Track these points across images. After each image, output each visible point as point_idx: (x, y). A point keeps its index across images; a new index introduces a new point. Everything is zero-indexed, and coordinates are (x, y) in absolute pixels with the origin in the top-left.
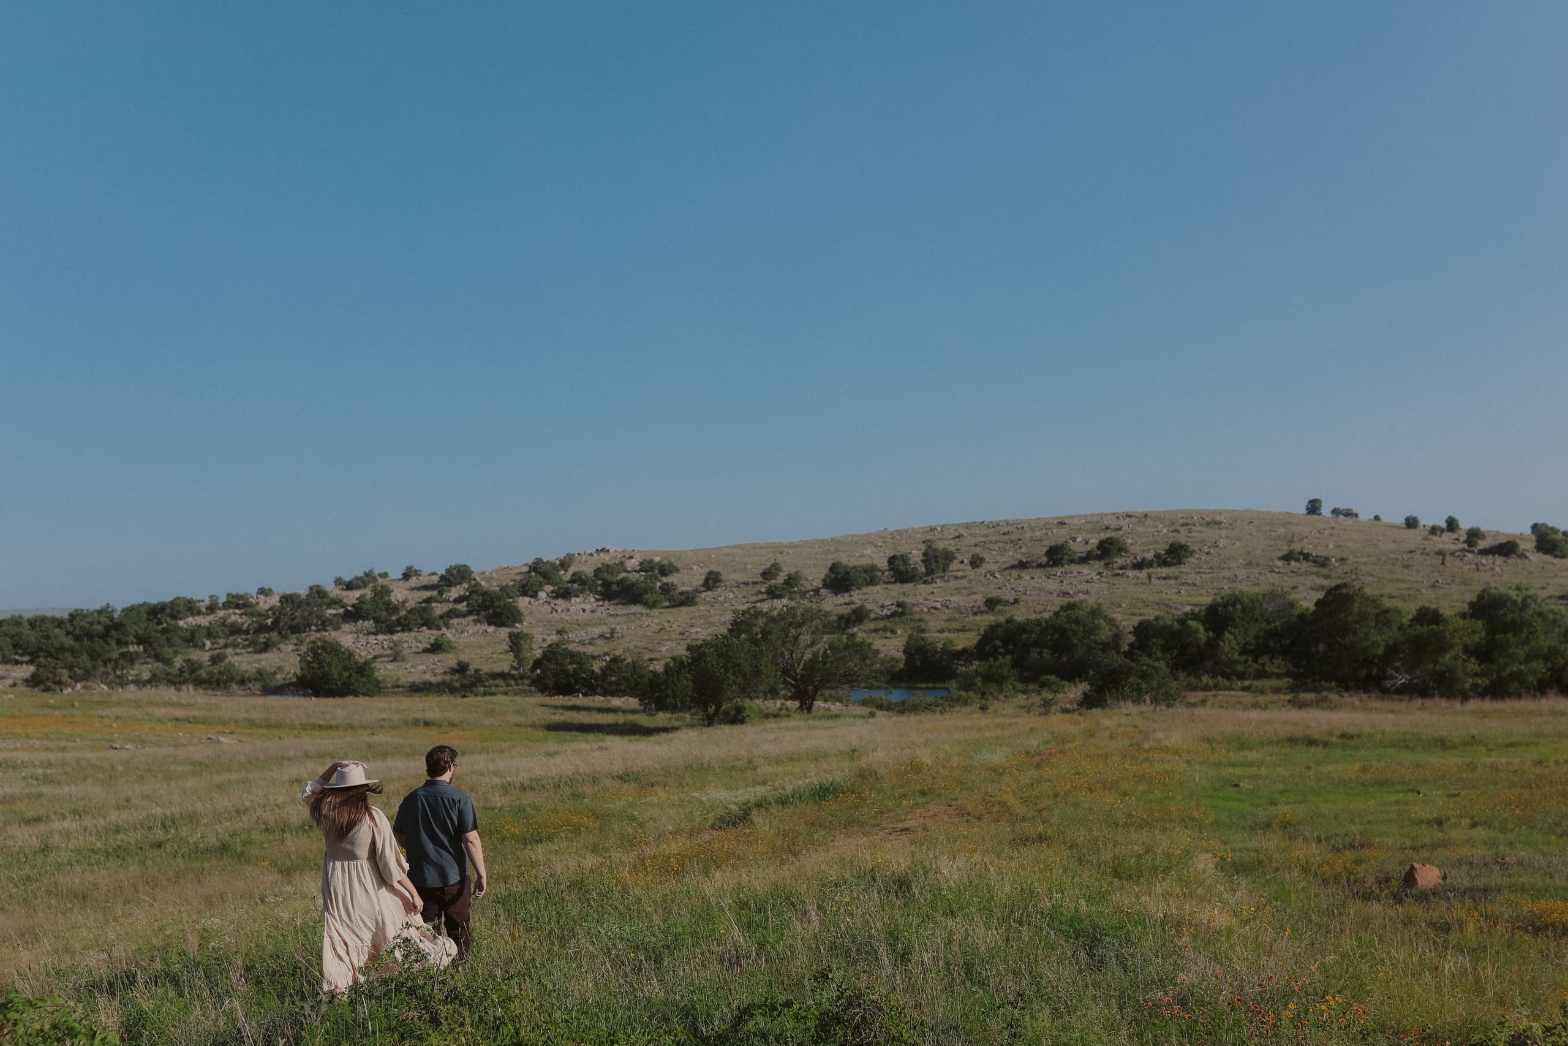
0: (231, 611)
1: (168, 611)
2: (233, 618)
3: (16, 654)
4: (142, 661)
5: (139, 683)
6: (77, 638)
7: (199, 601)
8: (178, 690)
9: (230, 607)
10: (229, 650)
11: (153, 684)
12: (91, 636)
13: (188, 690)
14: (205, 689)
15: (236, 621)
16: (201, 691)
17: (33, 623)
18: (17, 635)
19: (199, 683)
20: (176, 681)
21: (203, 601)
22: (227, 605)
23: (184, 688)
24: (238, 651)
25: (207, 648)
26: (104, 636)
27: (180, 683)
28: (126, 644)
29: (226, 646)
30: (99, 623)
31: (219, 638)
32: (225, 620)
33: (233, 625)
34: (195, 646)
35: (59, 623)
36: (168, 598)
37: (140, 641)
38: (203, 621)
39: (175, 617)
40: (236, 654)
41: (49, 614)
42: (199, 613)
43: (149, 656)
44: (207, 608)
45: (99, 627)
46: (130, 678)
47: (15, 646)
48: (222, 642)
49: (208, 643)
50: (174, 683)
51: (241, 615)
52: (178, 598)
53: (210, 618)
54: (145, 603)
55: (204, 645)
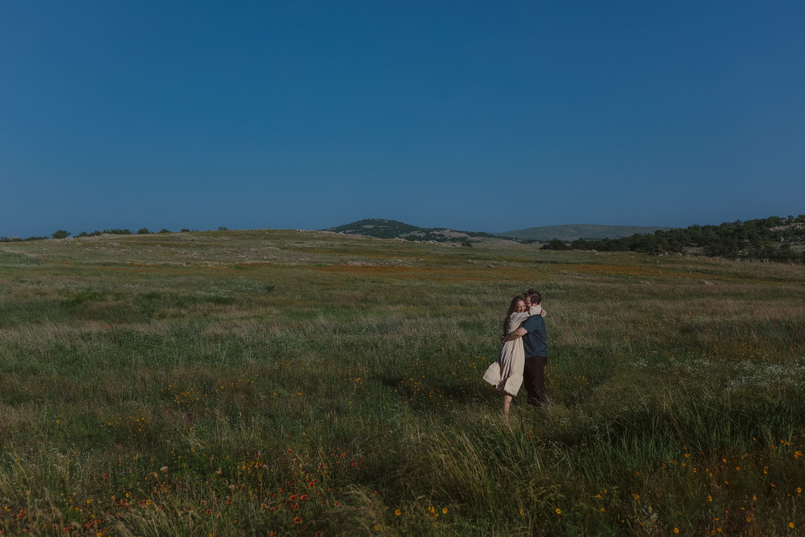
0: (798, 224)
1: (766, 223)
2: (798, 227)
3: (692, 242)
4: (749, 247)
5: (743, 257)
6: (721, 236)
7: (783, 219)
8: (762, 261)
9: (798, 222)
10: (793, 242)
11: (749, 257)
12: (726, 234)
13: (766, 262)
14: (775, 261)
15: (799, 228)
16: (773, 262)
17: (703, 228)
18: (694, 234)
19: (773, 258)
20: (760, 257)
21: (785, 219)
22: (797, 221)
23: (764, 260)
24: (797, 243)
25: (782, 241)
26: (733, 235)
27: (763, 258)
28: (743, 239)
29: (791, 241)
30: (732, 228)
31: (789, 236)
32: (794, 228)
33: (797, 230)
34: (777, 240)
35: (715, 228)
36: (767, 218)
37: (750, 237)
38: (782, 228)
39: (769, 227)
40: (796, 244)
41: (711, 225)
42: (782, 224)
43: (753, 245)
44: (786, 222)
45: (732, 231)
46: (739, 254)
47: (692, 239)
48: (790, 238)
49: (782, 238)
50: (760, 258)
51: (802, 225)
52: (772, 217)
53: (786, 227)
54: (756, 219)
55: (781, 240)
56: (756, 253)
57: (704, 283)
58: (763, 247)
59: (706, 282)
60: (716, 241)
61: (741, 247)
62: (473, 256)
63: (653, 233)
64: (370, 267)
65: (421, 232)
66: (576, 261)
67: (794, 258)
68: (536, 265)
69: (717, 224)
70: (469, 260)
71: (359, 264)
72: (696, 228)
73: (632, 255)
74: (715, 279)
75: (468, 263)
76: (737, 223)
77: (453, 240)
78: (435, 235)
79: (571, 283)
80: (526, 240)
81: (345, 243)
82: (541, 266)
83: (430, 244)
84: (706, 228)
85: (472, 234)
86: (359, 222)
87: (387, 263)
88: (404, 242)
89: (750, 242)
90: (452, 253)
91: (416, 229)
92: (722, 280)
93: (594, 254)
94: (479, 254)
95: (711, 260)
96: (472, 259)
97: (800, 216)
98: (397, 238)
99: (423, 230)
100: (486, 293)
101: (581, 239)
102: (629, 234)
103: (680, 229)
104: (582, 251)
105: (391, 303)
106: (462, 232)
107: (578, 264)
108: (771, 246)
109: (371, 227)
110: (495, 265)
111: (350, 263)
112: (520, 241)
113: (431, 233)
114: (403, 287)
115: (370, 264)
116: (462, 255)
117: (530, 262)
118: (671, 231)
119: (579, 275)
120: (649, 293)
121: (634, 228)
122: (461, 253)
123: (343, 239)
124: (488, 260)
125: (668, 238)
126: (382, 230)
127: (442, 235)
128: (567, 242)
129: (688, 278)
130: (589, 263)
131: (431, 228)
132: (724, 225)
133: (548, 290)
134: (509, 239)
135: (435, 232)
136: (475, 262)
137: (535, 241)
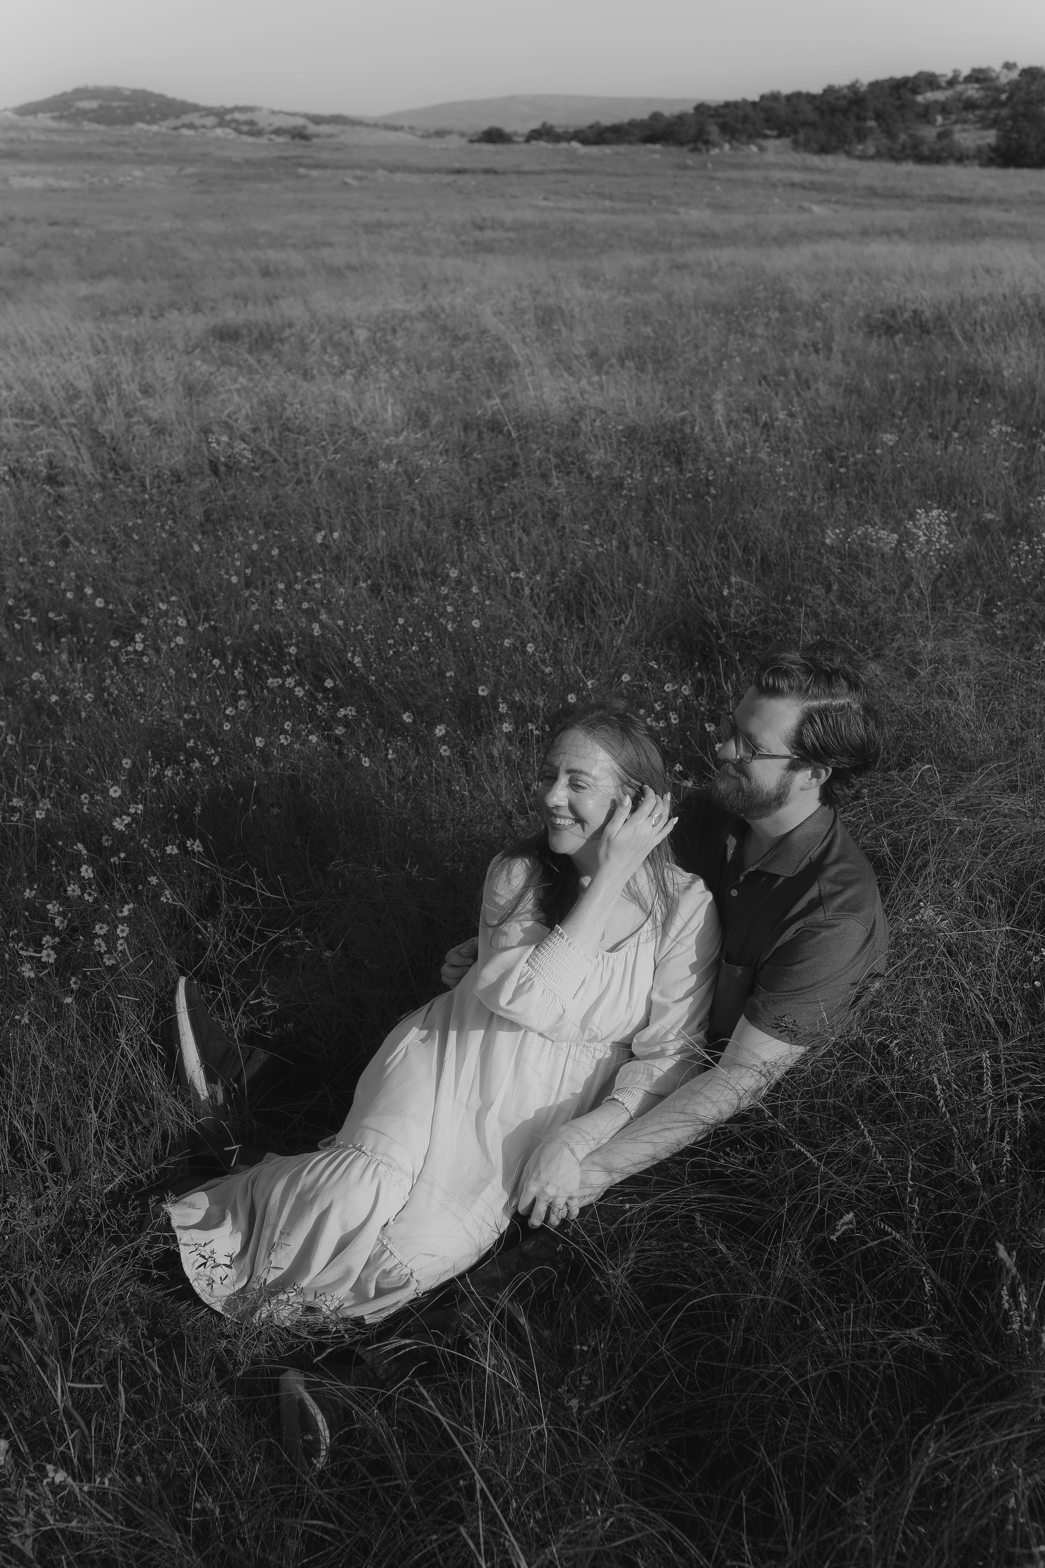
56: (890, 149)
57: (810, 211)
58: (903, 137)
59: (816, 208)
60: (814, 125)
61: (861, 135)
62: (310, 161)
63: (691, 111)
64: (64, 190)
65: (207, 115)
66: (538, 168)
67: (961, 158)
68: (450, 178)
69: (817, 89)
70: (302, 171)
71: (37, 183)
72: (774, 97)
73: (654, 152)
74: (830, 201)
75: (299, 177)
76: (853, 87)
77: (278, 132)
78: (236, 121)
79: (528, 215)
80: (432, 131)
81: (13, 134)
82: (461, 180)
83: (217, 138)
84: (795, 98)
85: (317, 120)
86: (64, 94)
87: (106, 181)
88: (157, 134)
89: (880, 126)
90: (264, 154)
91: (195, 108)
92: (846, 204)
93: (575, 151)
94: (325, 156)
95: (816, 160)
96: (308, 166)
97: (974, 70)
98: (140, 125)
99: (209, 112)
100: (330, 245)
101: (544, 125)
102: (643, 114)
103: (745, 101)
104: (550, 146)
105: (83, 278)
106: (294, 115)
107: (541, 173)
108: (919, 133)
109: (93, 104)
110: (359, 179)
111: (16, 182)
112: (419, 133)
113: (228, 118)
114: (128, 234)
115: (65, 184)
116: (285, 158)
117: (438, 171)
118: (727, 105)
119: (546, 199)
120: (704, 236)
121: (649, 101)
122: (284, 154)
123: (13, 127)
124: (344, 168)
125: (721, 120)
126: (118, 112)
127: (252, 123)
128: (516, 134)
129: (777, 201)
130: (566, 171)
131: (229, 104)
132: (830, 91)
133: (477, 234)
134: (396, 129)
135: (237, 116)
136: (314, 173)
137: (450, 133)
